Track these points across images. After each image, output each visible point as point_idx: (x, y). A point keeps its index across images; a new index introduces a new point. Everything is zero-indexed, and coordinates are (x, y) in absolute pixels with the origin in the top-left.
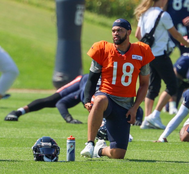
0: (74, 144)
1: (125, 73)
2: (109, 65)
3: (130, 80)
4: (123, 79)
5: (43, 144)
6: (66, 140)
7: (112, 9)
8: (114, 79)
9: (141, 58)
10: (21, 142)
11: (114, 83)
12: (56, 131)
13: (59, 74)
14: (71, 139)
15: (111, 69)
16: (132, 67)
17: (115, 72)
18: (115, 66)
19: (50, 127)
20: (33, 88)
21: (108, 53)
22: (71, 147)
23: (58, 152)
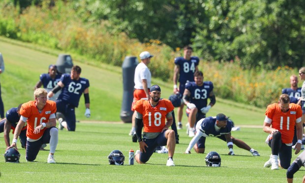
0: (133, 154)
1: (156, 119)
2: (146, 115)
3: (160, 122)
4: (155, 122)
5: (115, 154)
6: (128, 152)
7: (156, 73)
8: (150, 122)
9: (165, 109)
10: (101, 153)
11: (150, 125)
12: (122, 146)
13: (124, 112)
14: (131, 152)
15: (148, 116)
16: (160, 115)
17: (150, 119)
18: (150, 115)
19: (119, 144)
20: (108, 120)
21: (145, 107)
22: (132, 156)
23: (124, 159)
